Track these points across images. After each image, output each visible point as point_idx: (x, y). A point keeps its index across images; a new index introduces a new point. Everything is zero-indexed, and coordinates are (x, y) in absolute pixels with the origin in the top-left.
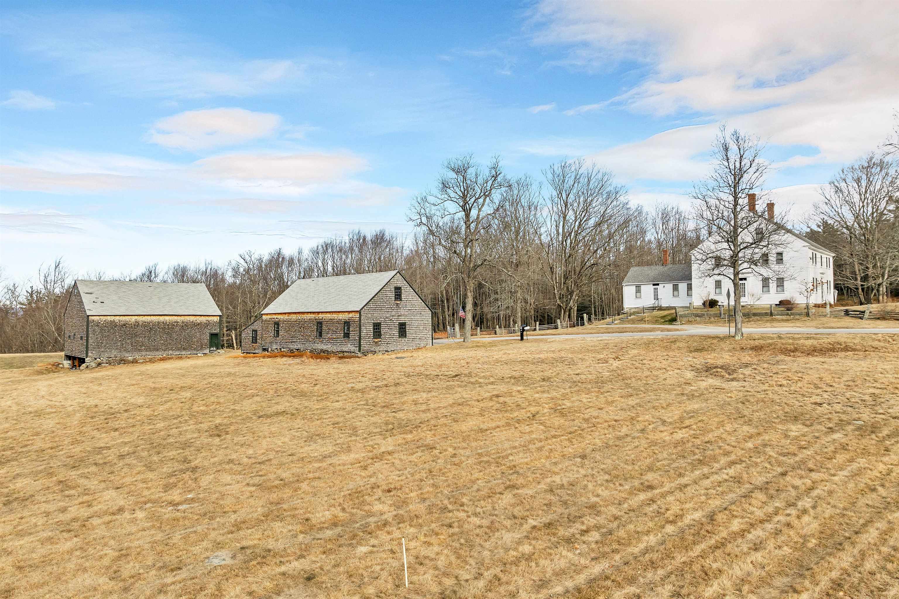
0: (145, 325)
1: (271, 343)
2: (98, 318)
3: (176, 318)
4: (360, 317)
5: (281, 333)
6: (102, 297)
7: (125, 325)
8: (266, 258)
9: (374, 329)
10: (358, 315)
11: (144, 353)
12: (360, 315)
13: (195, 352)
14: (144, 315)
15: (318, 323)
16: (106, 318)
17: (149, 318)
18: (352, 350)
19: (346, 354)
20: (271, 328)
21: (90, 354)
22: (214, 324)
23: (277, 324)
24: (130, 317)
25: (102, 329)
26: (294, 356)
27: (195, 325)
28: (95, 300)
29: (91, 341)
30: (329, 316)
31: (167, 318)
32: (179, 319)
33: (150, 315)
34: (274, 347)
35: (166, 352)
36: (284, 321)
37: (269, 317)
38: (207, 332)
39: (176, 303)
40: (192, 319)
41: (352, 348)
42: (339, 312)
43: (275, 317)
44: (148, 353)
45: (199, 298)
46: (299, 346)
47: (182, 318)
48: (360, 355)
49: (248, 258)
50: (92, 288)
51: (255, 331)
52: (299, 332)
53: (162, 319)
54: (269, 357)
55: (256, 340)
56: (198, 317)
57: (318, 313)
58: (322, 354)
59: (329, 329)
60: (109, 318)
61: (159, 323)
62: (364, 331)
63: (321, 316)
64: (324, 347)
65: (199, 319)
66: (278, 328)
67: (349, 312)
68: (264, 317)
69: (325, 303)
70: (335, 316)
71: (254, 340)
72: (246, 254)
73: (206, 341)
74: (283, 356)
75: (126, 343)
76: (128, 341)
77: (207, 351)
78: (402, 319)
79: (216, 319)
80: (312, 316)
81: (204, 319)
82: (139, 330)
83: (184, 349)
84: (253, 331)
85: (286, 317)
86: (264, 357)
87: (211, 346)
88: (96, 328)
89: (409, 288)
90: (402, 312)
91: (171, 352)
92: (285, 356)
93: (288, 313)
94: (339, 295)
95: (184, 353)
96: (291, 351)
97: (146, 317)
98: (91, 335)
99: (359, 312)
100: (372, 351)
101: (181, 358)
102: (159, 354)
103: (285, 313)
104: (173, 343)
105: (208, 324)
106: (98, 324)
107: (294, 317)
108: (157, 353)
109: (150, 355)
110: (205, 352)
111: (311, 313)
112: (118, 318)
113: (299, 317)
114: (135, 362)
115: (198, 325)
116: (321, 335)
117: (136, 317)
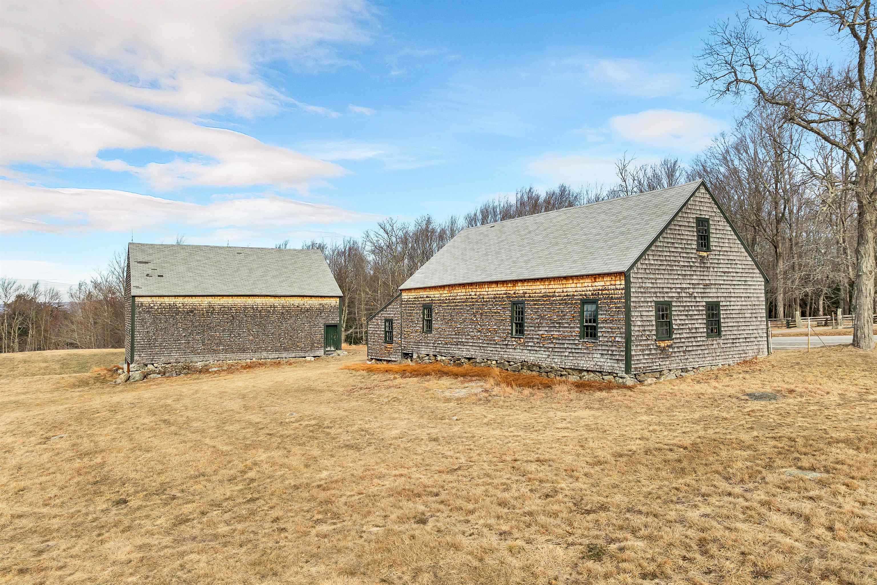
0: (225, 311)
1: (418, 343)
2: (149, 300)
3: (272, 300)
4: (627, 288)
5: (435, 325)
6: (162, 267)
7: (192, 312)
8: (412, 229)
9: (657, 317)
10: (620, 283)
11: (222, 356)
12: (628, 282)
13: (303, 354)
14: (223, 296)
15: (514, 304)
16: (161, 300)
17: (230, 301)
18: (607, 368)
19: (587, 376)
20: (418, 314)
21: (136, 358)
22: (331, 310)
23: (428, 308)
24: (200, 299)
25: (155, 319)
26: (464, 375)
27: (302, 311)
28: (150, 272)
29: (138, 337)
30: (541, 288)
31: (258, 300)
32: (276, 301)
33: (232, 296)
34: (424, 351)
35: (258, 355)
36: (442, 302)
37: (412, 295)
38: (321, 323)
39: (274, 277)
40: (297, 301)
41: (607, 364)
42: (566, 278)
43: (424, 294)
44: (228, 355)
45: (310, 271)
46: (472, 353)
47: (283, 301)
48: (629, 381)
49: (388, 228)
50: (150, 255)
51: (389, 321)
52: (472, 322)
53: (250, 301)
54: (415, 373)
55: (391, 338)
56: (306, 299)
57: (515, 282)
58: (526, 372)
59: (542, 317)
60: (166, 300)
61: (246, 308)
62: (637, 322)
63: (520, 289)
64: (531, 357)
65: (309, 302)
66: (430, 315)
67: (595, 277)
68: (405, 296)
69: (527, 262)
70: (556, 287)
71: (389, 338)
72: (385, 222)
73: (319, 336)
74: (442, 373)
75: (194, 339)
76: (198, 337)
77: (321, 352)
78: (713, 295)
79: (335, 302)
80: (501, 290)
81: (315, 302)
82: (215, 319)
83: (286, 349)
84: (386, 320)
85: (445, 294)
86: (403, 373)
87: (327, 344)
88: (147, 316)
89: (723, 223)
90: (712, 278)
91: (264, 354)
92: (446, 374)
93: (449, 286)
94: (557, 244)
95: (284, 355)
96: (457, 361)
97: (225, 299)
98: (138, 327)
99: (625, 275)
100: (653, 371)
101: (278, 364)
102: (247, 358)
103: (443, 287)
104: (268, 340)
105: (321, 310)
106: (149, 310)
107: (461, 293)
108: (243, 356)
109: (231, 359)
110: (317, 353)
111: (497, 283)
112: (180, 300)
113: (472, 292)
114: (205, 370)
115: (307, 311)
116: (520, 329)
117: (210, 299)
